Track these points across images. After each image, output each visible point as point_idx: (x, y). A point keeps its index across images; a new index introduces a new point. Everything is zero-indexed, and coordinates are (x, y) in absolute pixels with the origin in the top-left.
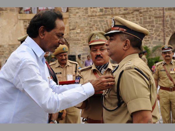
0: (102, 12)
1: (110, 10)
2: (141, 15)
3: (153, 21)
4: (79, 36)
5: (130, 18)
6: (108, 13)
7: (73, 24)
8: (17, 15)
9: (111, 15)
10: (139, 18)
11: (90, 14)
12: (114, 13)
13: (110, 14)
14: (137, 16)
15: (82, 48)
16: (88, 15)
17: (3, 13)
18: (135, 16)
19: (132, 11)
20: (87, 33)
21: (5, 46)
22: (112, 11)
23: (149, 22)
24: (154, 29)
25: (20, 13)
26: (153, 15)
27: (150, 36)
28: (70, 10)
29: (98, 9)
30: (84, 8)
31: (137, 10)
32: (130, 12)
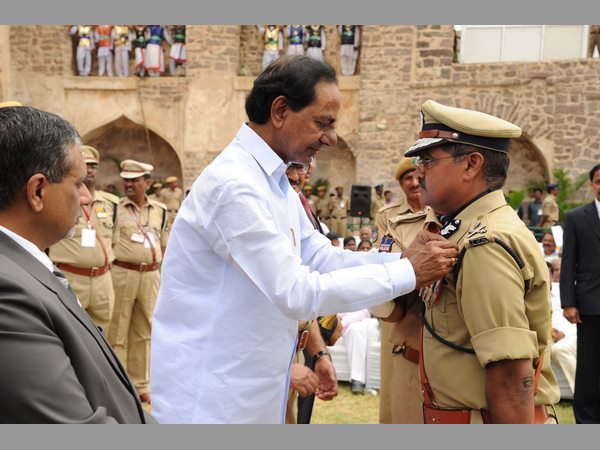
0: (448, 78)
1: (469, 74)
2: (551, 89)
3: (581, 108)
4: (383, 138)
5: (521, 96)
6: (462, 80)
7: (370, 106)
8: (232, 79)
9: (470, 86)
10: (545, 98)
11: (414, 81)
12: (479, 83)
13: (469, 83)
14: (539, 93)
15: (388, 168)
16: (409, 83)
17: (199, 73)
18: (534, 91)
19: (526, 79)
20: (405, 130)
21: (197, 156)
22: (473, 75)
23: (572, 110)
24: (584, 127)
25: (239, 75)
26: (584, 91)
27: (571, 147)
28: (365, 69)
29: (437, 70)
30: (400, 67)
31: (539, 76)
32: (522, 81)
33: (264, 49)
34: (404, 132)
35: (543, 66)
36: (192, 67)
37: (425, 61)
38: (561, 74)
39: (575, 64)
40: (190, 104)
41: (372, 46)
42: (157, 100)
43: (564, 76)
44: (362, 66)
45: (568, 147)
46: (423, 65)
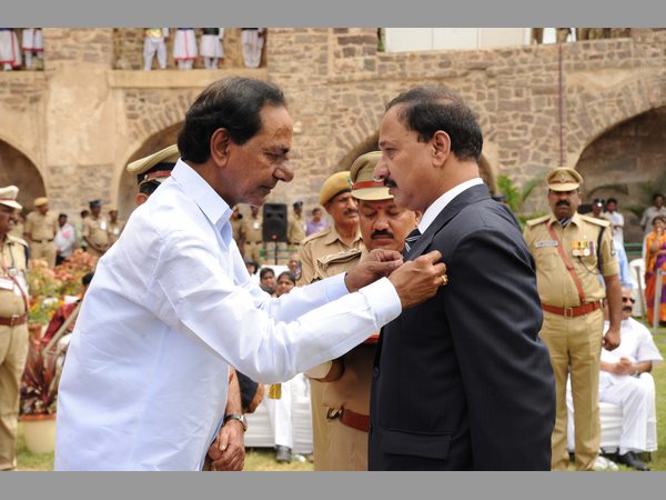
0: (373, 70)
1: (397, 65)
2: (492, 82)
3: (527, 104)
4: (299, 145)
6: (390, 73)
8: (106, 73)
9: (399, 80)
10: (486, 92)
11: (332, 75)
12: (409, 75)
13: (397, 77)
14: (478, 87)
15: (306, 180)
16: (327, 77)
17: (62, 65)
18: (474, 85)
19: (463, 71)
20: (324, 134)
21: (65, 171)
22: (401, 66)
23: (517, 106)
24: (531, 126)
25: (115, 68)
26: (529, 83)
27: (517, 150)
28: (272, 60)
29: (360, 61)
30: (315, 57)
31: (478, 65)
32: (459, 72)
33: (145, 36)
34: (325, 137)
35: (482, 54)
36: (52, 59)
37: (344, 50)
38: (503, 64)
39: (518, 52)
40: (51, 106)
41: (280, 32)
42: (8, 101)
43: (506, 67)
44: (268, 56)
45: (515, 151)
46: (342, 54)
